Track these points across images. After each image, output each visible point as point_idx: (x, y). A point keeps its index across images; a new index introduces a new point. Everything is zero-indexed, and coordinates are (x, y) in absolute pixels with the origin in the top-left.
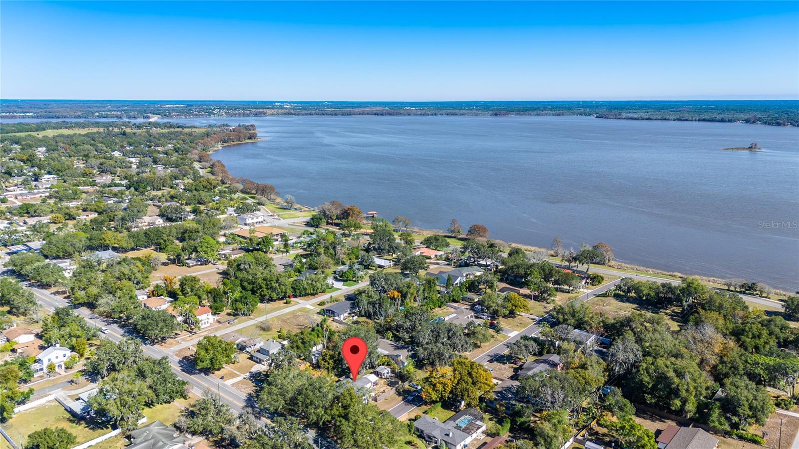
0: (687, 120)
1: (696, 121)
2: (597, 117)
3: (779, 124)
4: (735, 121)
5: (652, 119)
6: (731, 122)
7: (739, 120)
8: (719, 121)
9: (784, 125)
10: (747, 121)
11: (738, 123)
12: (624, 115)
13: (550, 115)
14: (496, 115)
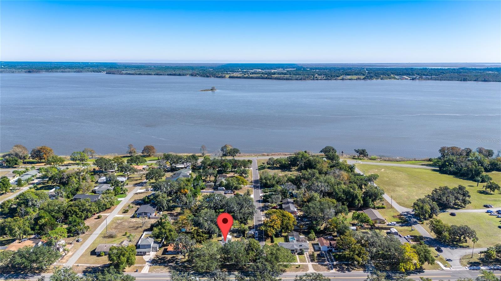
0: (161, 75)
1: (166, 75)
2: (106, 73)
3: (208, 77)
4: (186, 75)
5: (142, 74)
6: (184, 75)
7: (188, 75)
8: (178, 75)
9: (210, 77)
10: (192, 75)
11: (188, 76)
12: (124, 72)
13: (72, 72)
14: (29, 72)
